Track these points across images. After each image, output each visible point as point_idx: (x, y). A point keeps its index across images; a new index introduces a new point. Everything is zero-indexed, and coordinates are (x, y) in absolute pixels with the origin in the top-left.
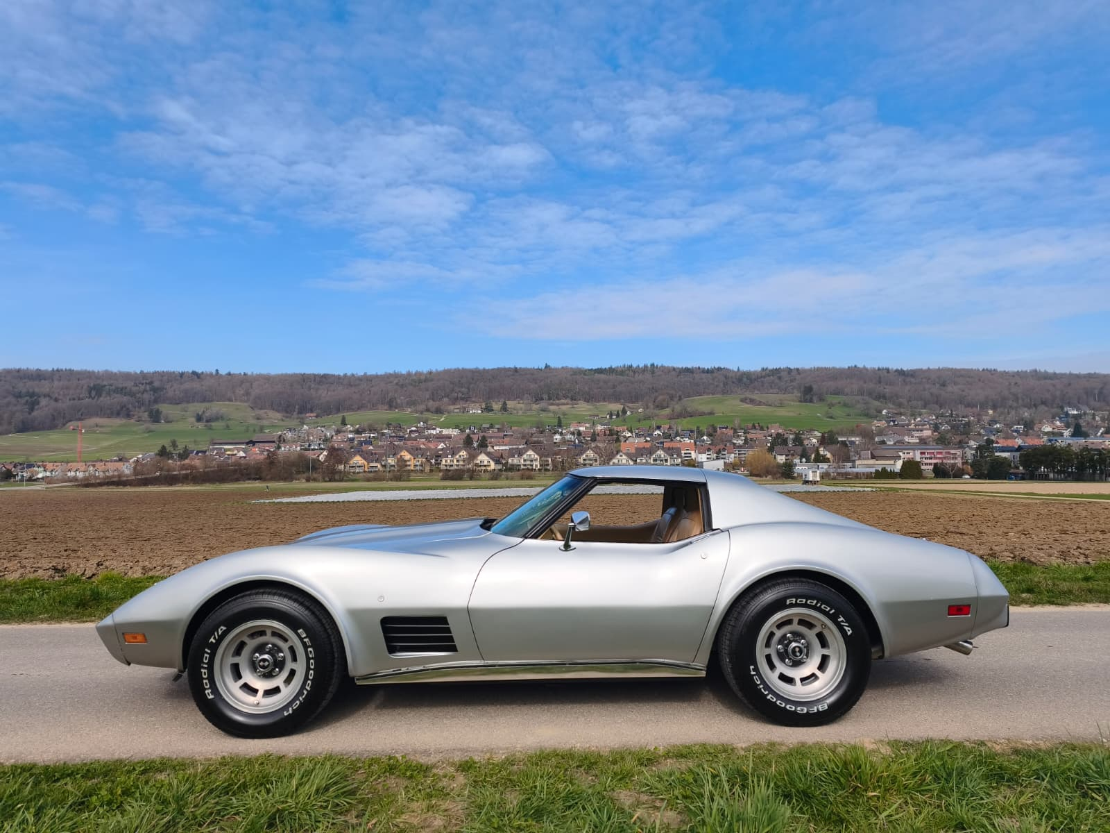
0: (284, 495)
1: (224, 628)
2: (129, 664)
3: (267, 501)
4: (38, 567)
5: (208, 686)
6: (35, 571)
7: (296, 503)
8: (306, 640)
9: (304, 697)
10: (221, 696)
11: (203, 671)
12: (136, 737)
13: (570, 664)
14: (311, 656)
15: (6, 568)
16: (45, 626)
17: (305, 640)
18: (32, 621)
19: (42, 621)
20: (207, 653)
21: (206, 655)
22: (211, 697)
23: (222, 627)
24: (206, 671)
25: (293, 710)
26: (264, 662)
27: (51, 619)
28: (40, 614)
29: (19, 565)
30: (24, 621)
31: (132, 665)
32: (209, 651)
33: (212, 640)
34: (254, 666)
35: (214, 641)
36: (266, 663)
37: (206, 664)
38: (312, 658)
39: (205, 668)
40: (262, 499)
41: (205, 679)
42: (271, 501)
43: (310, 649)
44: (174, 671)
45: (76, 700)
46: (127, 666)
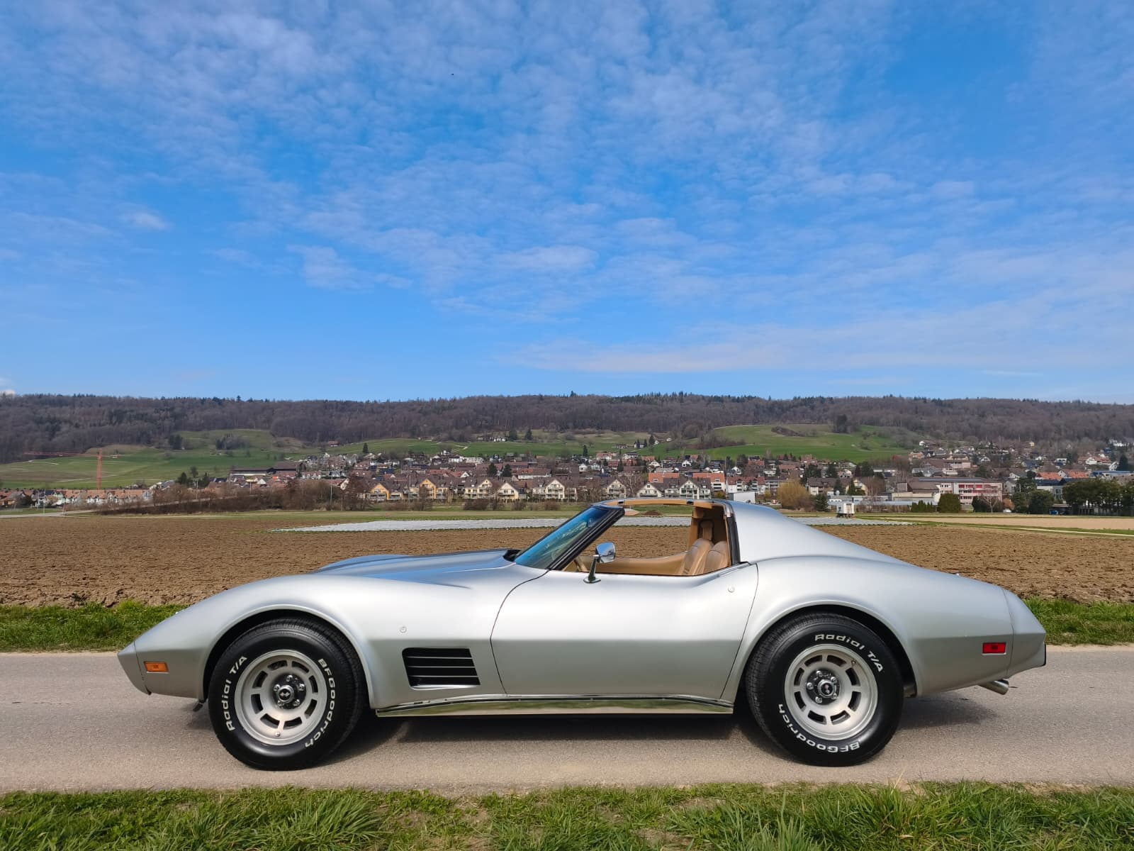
0: (304, 524)
1: (245, 659)
2: (150, 693)
3: (287, 530)
4: (58, 595)
5: (229, 718)
6: (55, 599)
7: (316, 532)
8: (327, 670)
9: (325, 727)
10: (243, 728)
11: (223, 702)
12: (157, 767)
13: (594, 699)
14: (332, 686)
15: (26, 596)
16: (65, 654)
17: (326, 670)
18: (52, 649)
19: (63, 649)
20: (228, 684)
21: (226, 686)
22: (232, 728)
23: (243, 658)
24: (227, 702)
25: (314, 741)
26: (285, 693)
27: (71, 647)
28: (61, 642)
29: (39, 592)
30: (45, 649)
31: (152, 694)
32: (230, 682)
33: (233, 670)
34: (274, 697)
35: (235, 672)
36: (287, 694)
37: (226, 695)
38: (333, 689)
39: (225, 699)
40: (282, 528)
41: (226, 710)
42: (291, 530)
43: (330, 679)
44: (195, 700)
45: (97, 730)
46: (148, 695)
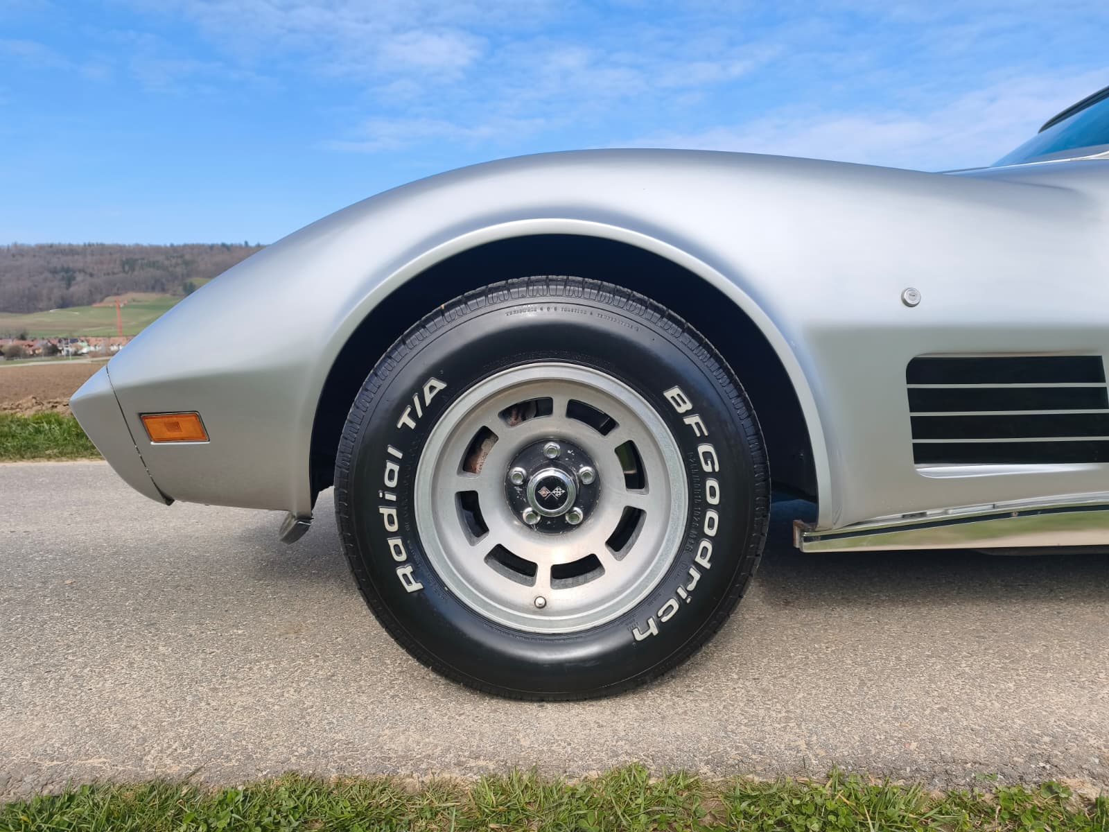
1: (440, 386)
2: (169, 501)
4: (56, 403)
5: (403, 557)
6: (53, 406)
8: (691, 420)
9: (691, 587)
10: (442, 584)
11: (385, 511)
12: (203, 689)
14: (707, 468)
15: (18, 406)
16: (52, 464)
17: (688, 421)
18: (34, 457)
19: (49, 457)
20: (394, 459)
21: (390, 465)
22: (414, 587)
23: (433, 382)
24: (393, 512)
25: (660, 625)
26: (551, 489)
27: (62, 455)
28: (47, 449)
29: (34, 401)
30: (22, 457)
31: (177, 503)
32: (399, 455)
33: (406, 419)
34: (514, 500)
35: (412, 424)
36: (558, 492)
37: (391, 490)
38: (713, 475)
39: (389, 504)
41: (393, 535)
43: (703, 448)
46: (166, 506)
